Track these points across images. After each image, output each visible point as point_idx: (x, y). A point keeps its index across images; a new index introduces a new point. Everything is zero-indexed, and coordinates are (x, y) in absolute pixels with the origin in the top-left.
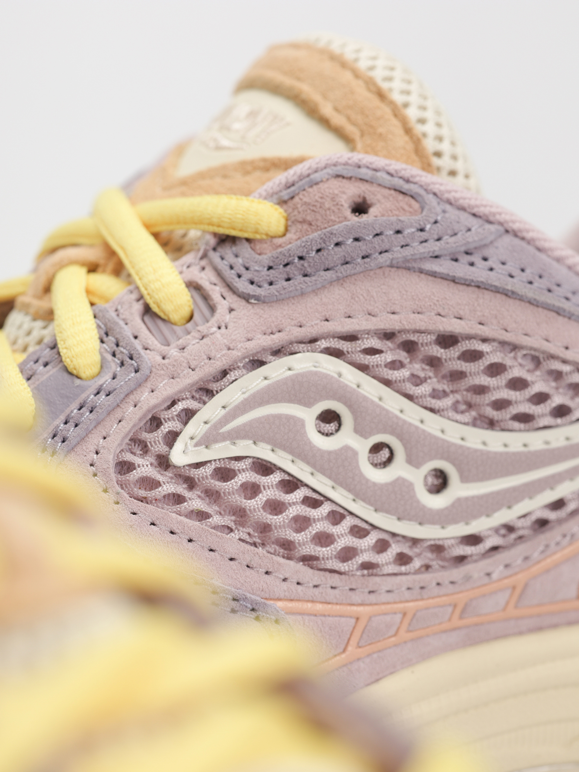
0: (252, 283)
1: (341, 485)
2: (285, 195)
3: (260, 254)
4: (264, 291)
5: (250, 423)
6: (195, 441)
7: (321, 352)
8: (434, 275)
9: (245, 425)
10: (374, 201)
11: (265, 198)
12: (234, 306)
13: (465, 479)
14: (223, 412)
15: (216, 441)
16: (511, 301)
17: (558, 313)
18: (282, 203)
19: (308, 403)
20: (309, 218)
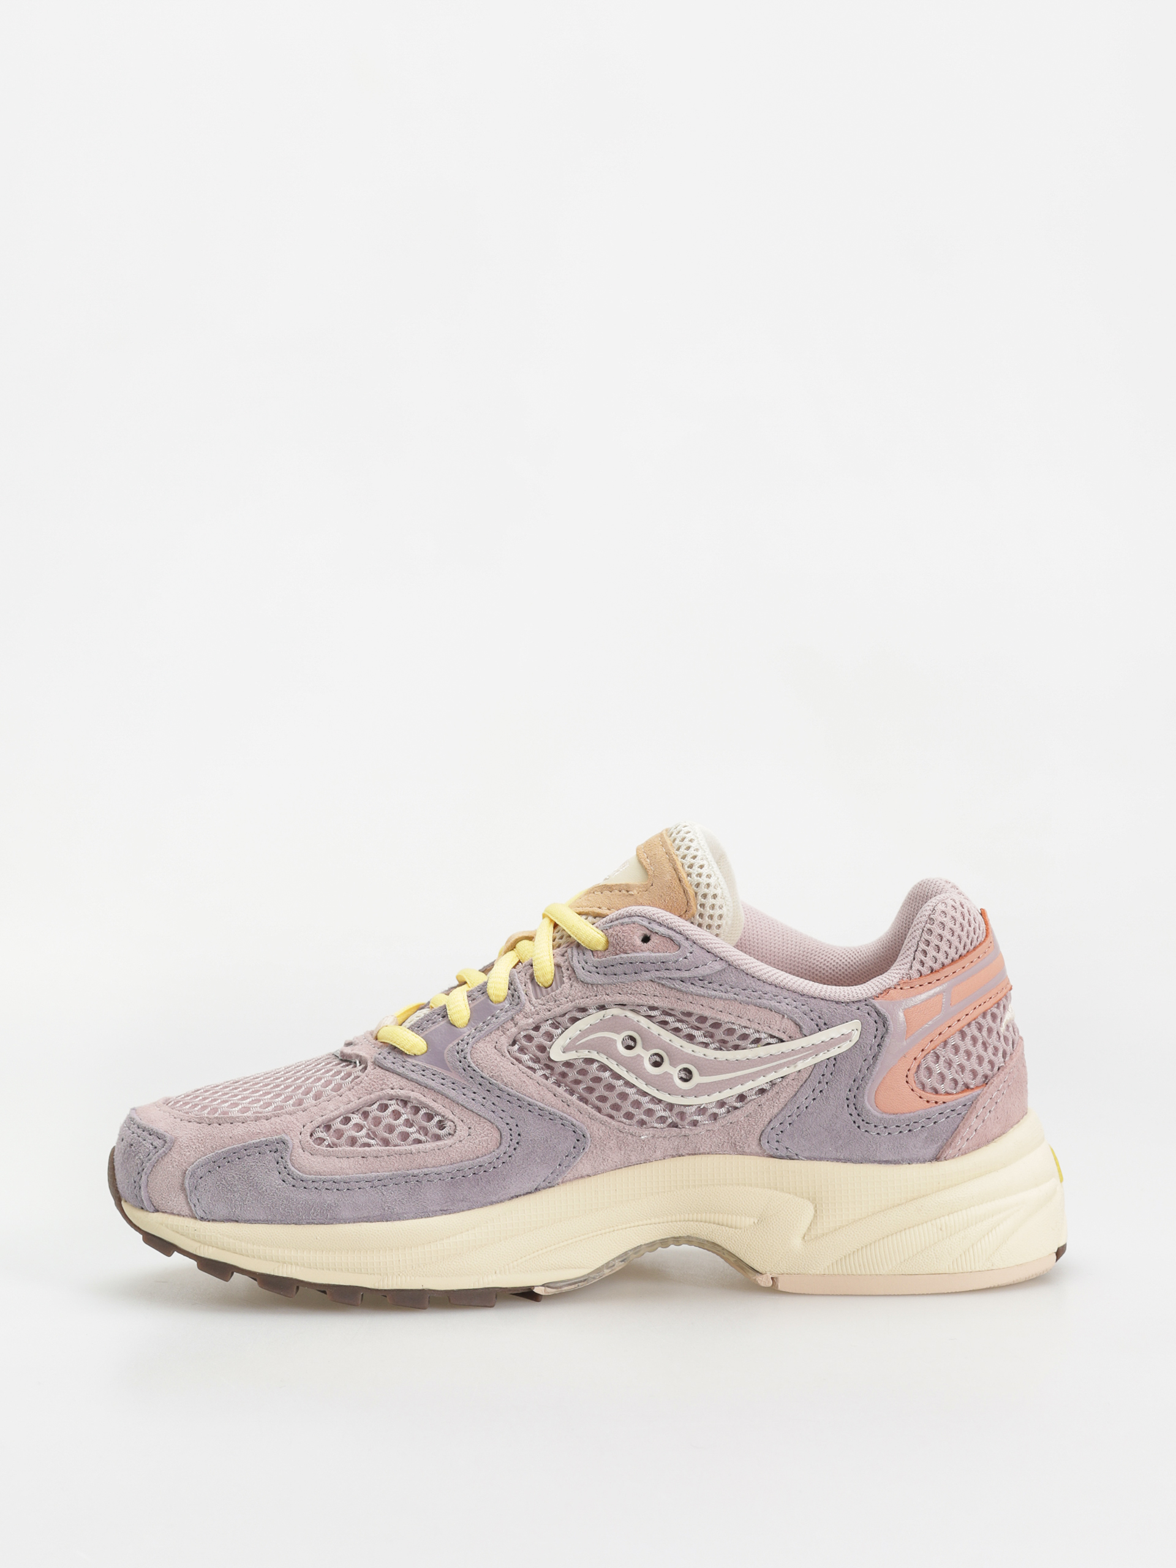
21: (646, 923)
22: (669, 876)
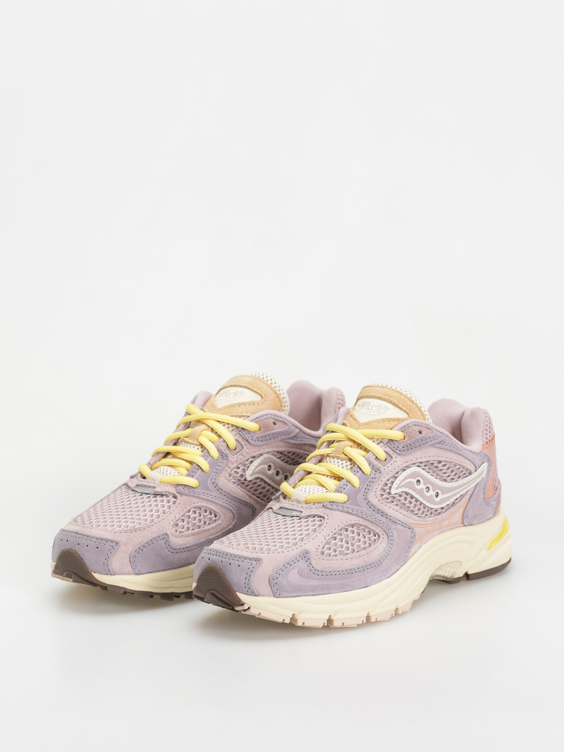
0: (400, 451)
1: (421, 497)
2: (403, 429)
3: (400, 444)
4: (403, 453)
5: (405, 484)
6: (395, 488)
7: (417, 466)
8: (437, 447)
9: (404, 484)
10: (423, 431)
11: (398, 430)
12: (396, 456)
13: (442, 494)
14: (400, 481)
15: (399, 488)
16: (451, 452)
17: (460, 455)
18: (402, 431)
19: (415, 479)
20: (410, 435)
21: (273, 417)
22: (273, 396)
